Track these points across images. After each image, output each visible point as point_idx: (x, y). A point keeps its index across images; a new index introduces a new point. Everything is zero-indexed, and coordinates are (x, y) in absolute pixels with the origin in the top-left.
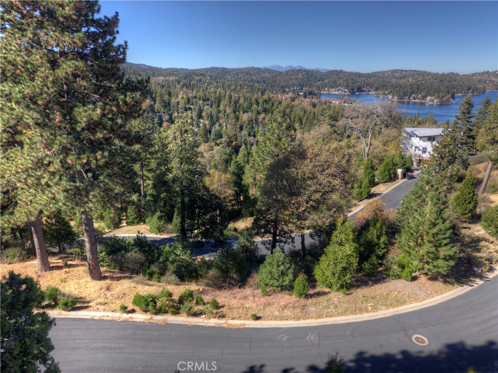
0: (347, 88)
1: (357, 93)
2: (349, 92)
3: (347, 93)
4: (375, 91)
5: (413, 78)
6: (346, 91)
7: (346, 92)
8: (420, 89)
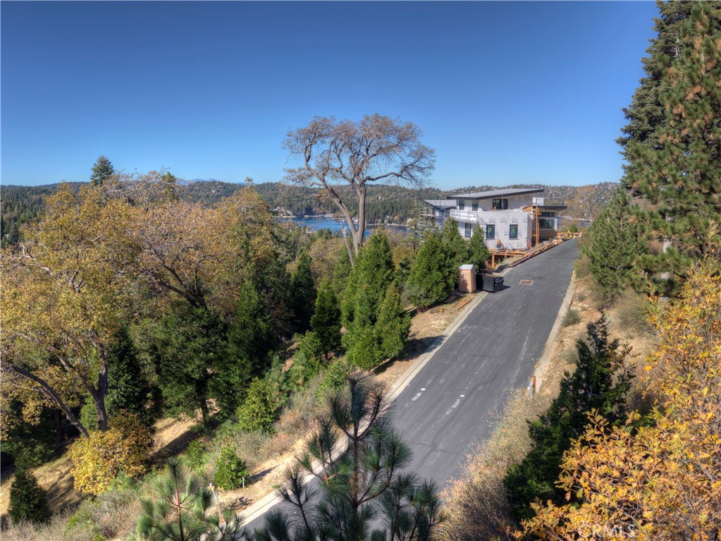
0: (289, 209)
1: (306, 216)
2: (294, 214)
3: (291, 217)
4: (332, 213)
5: (383, 195)
6: (290, 213)
7: (289, 215)
8: (395, 208)
